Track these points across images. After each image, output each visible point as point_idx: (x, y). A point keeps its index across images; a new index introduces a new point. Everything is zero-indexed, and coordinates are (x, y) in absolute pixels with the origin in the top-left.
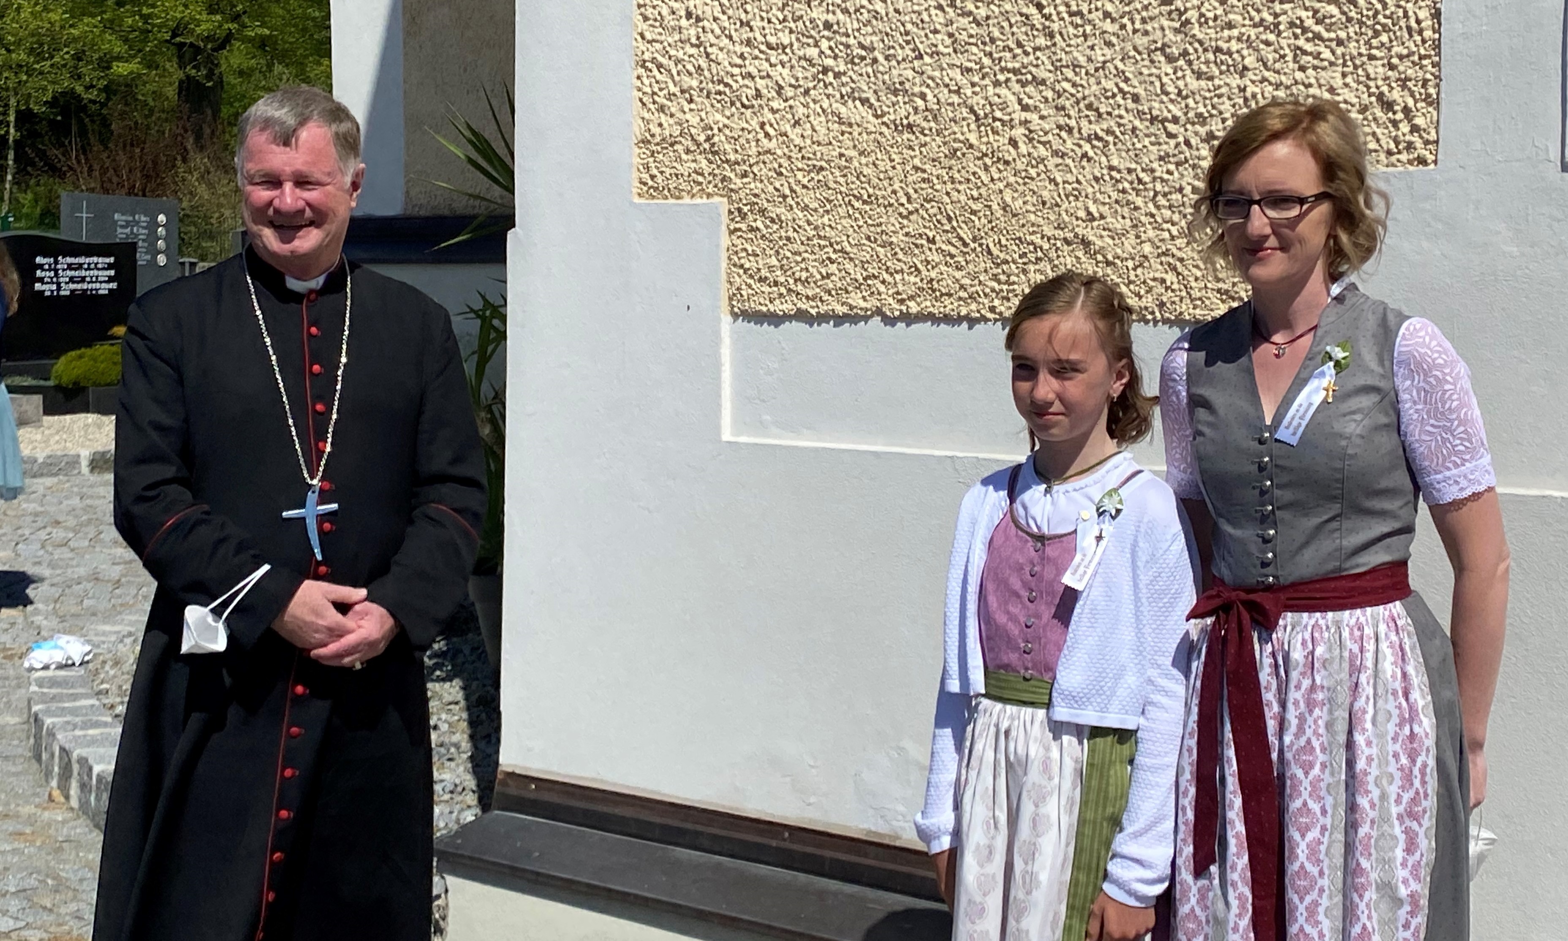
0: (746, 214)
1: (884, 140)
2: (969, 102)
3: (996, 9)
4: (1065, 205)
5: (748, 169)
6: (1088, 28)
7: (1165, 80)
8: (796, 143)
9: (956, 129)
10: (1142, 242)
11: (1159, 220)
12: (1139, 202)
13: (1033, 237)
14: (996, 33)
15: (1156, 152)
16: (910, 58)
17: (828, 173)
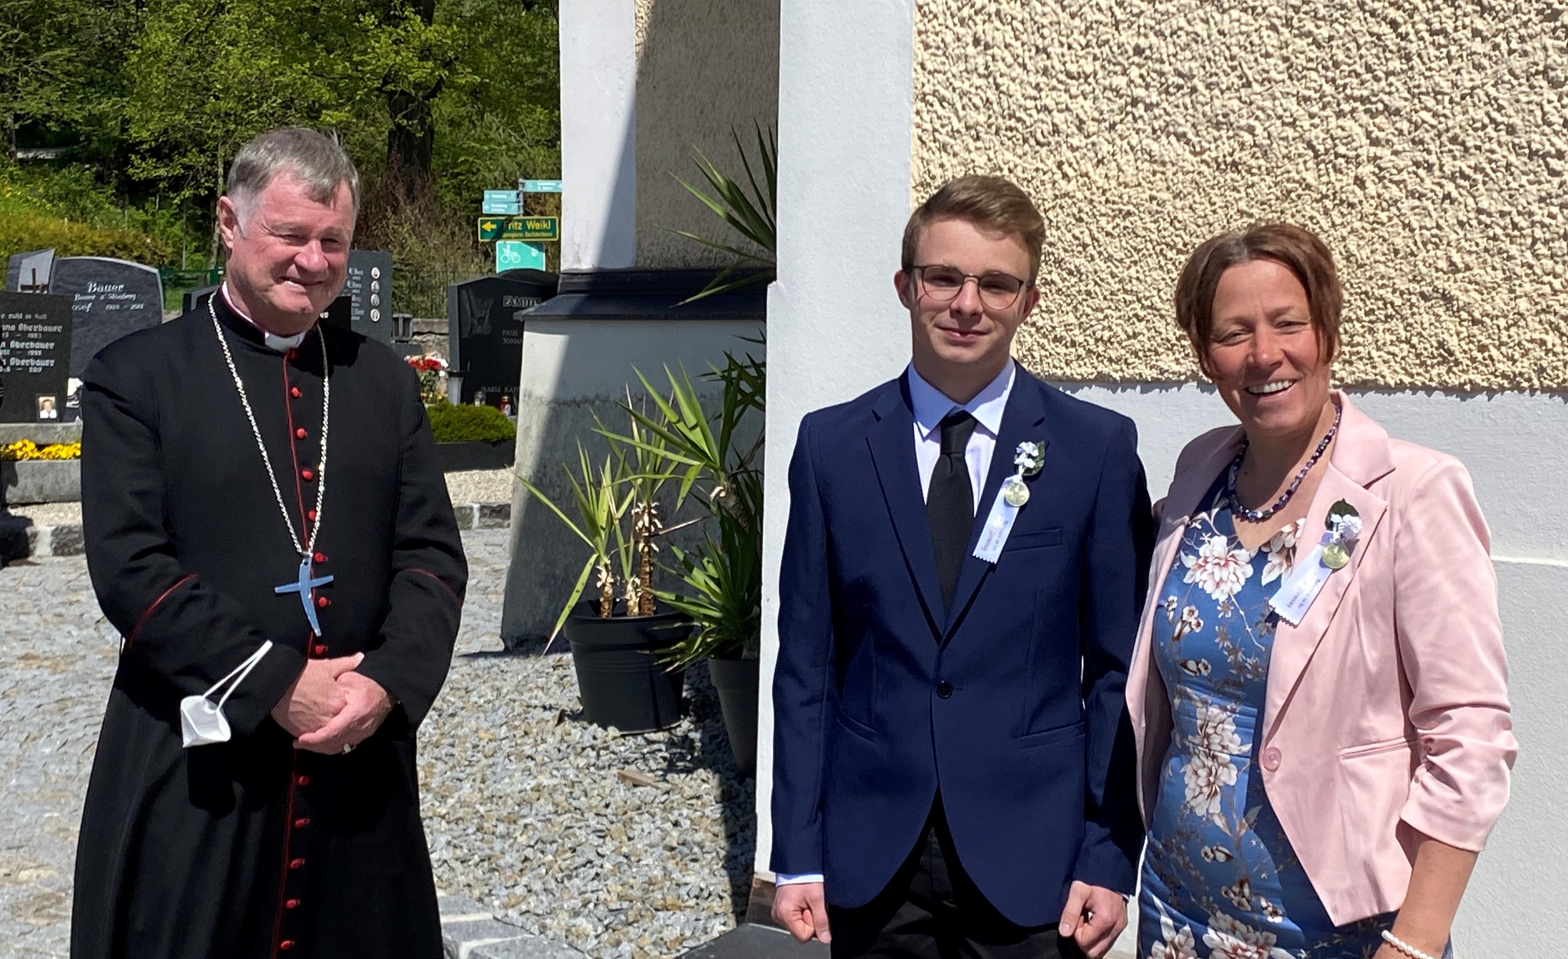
1: (1203, 180)
2: (1307, 135)
3: (1341, 29)
4: (1422, 254)
6: (1454, 49)
7: (1547, 108)
8: (1099, 185)
9: (1290, 167)
10: (1516, 298)
11: (1538, 271)
12: (1514, 250)
13: (1382, 292)
14: (1341, 56)
15: (1535, 192)
16: (1236, 87)
17: (1136, 218)
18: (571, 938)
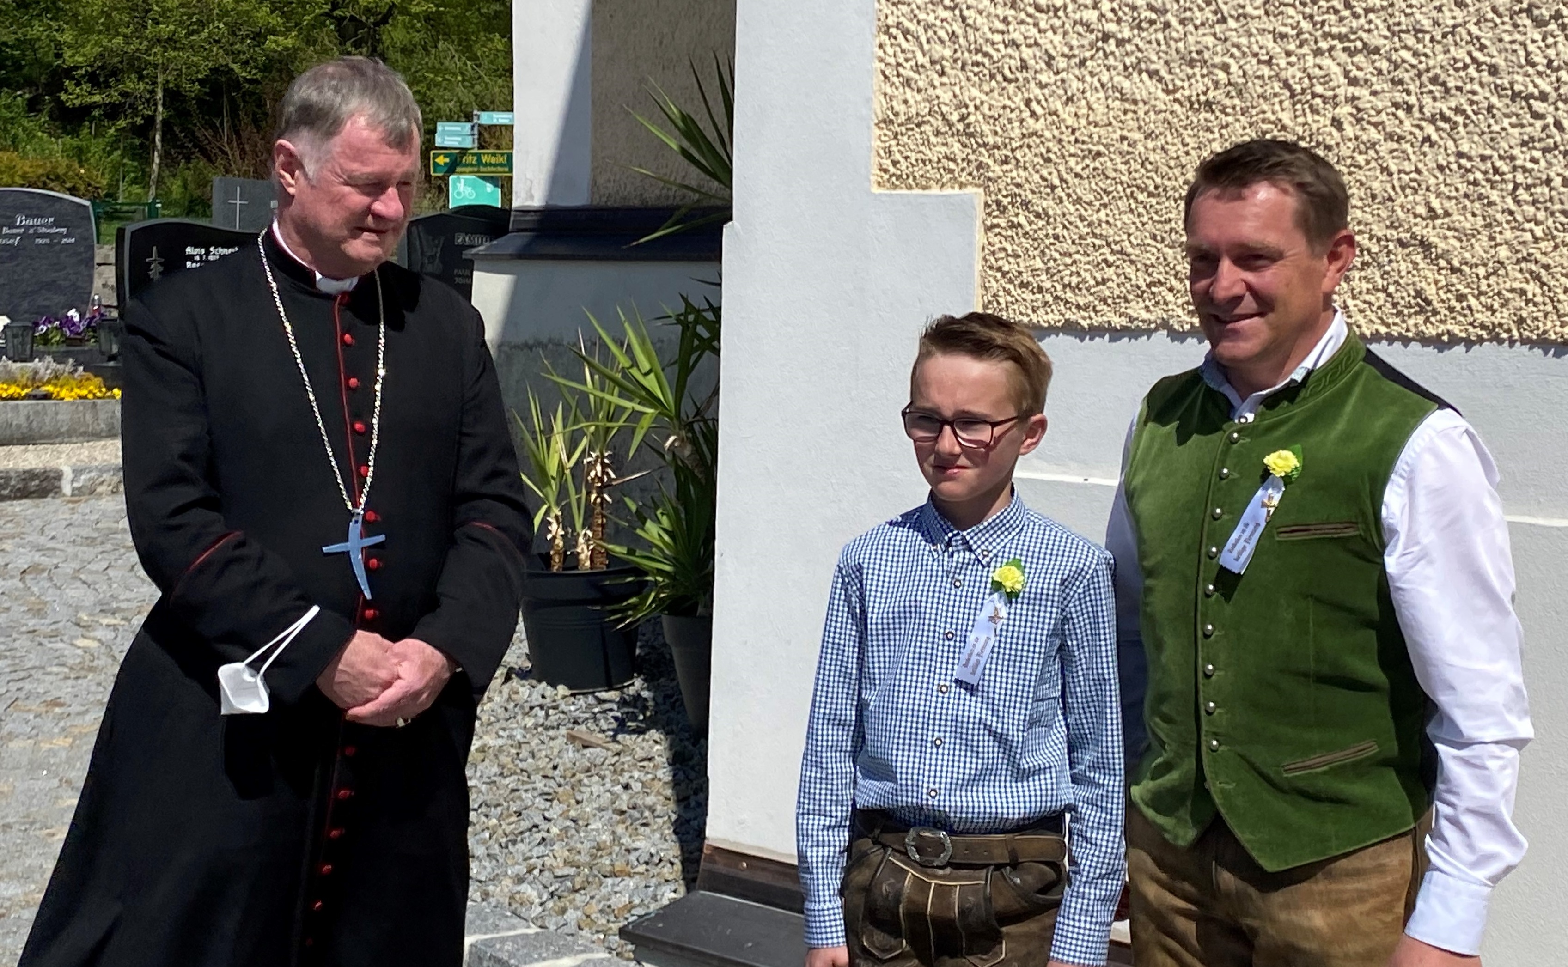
0: (1005, 208)
1: (1175, 120)
2: (1283, 75)
4: (1401, 199)
5: (1009, 154)
7: (1531, 47)
8: (1069, 123)
9: (1265, 107)
10: (1496, 246)
11: (1519, 218)
12: (1494, 196)
15: (1517, 136)
16: (1210, 22)
17: (1106, 159)
18: (514, 906)
